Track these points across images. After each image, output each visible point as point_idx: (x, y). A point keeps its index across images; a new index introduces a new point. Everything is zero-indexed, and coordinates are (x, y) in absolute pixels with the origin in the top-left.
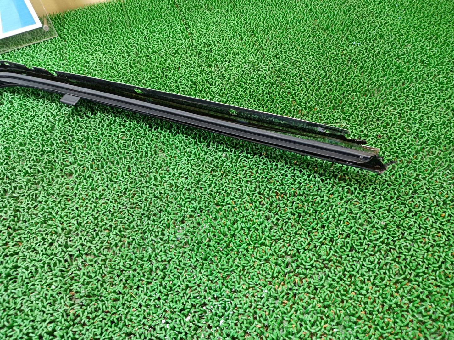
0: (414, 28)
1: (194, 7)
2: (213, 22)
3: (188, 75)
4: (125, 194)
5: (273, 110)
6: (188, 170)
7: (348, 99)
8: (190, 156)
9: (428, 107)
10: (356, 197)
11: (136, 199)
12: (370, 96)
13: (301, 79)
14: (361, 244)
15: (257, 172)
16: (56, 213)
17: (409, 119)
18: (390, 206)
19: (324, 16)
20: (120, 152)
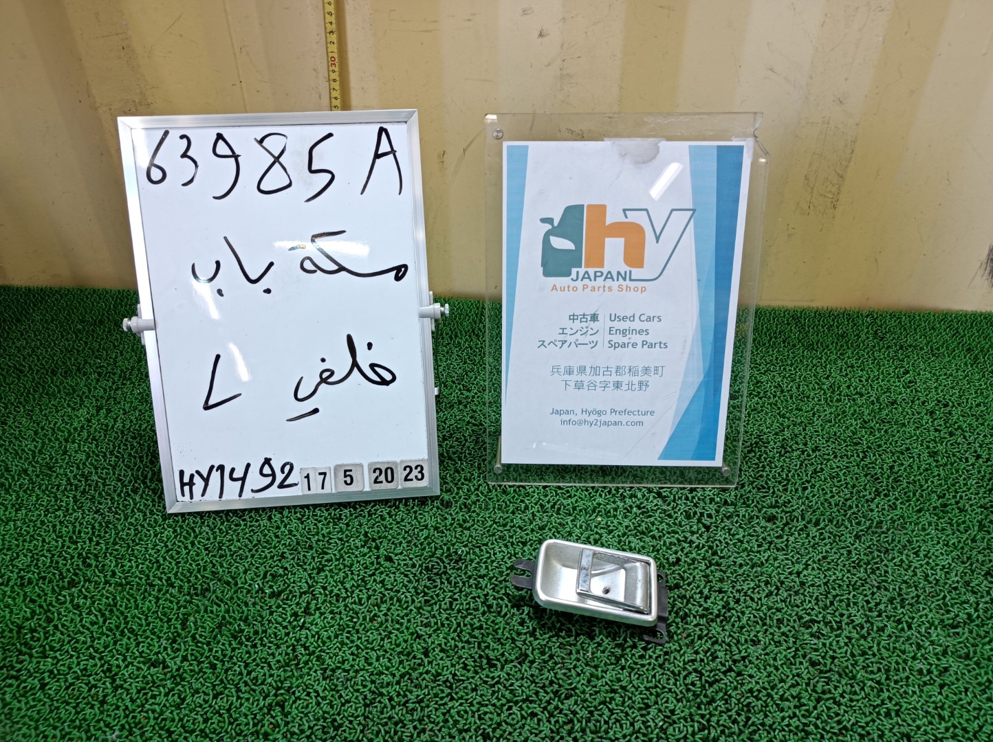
1: (910, 346)
2: (945, 374)
3: (921, 438)
6: (949, 563)
8: (947, 545)
11: (878, 577)
16: (767, 561)
20: (839, 512)
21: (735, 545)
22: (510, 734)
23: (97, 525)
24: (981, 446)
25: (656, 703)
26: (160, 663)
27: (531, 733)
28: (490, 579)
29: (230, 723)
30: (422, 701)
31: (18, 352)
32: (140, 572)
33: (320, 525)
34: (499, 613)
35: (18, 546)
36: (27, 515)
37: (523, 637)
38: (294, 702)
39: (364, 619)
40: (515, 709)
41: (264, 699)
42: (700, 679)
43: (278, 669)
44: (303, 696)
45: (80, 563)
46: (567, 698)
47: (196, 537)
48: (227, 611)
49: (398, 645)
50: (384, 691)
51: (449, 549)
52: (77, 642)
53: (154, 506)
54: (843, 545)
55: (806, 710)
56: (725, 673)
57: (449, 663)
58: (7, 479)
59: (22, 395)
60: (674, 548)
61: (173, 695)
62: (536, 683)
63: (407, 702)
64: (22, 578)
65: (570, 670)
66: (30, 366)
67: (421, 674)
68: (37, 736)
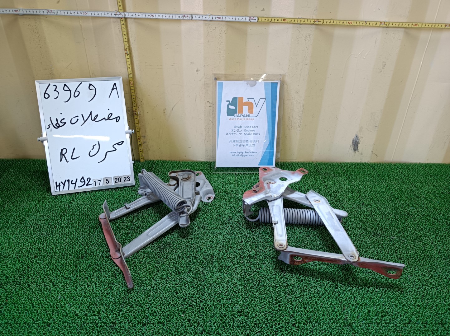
0: (445, 208)
4: (299, 241)
5: (368, 226)
7: (406, 230)
9: (447, 242)
10: (407, 266)
12: (418, 231)
13: (382, 217)
14: (408, 283)
15: (360, 247)
17: (436, 244)
18: (422, 273)
19: (396, 192)
21: (261, 236)
22: (184, 292)
23: (42, 238)
24: (345, 205)
25: (231, 281)
26: (69, 278)
27: (191, 291)
28: (180, 249)
29: (93, 294)
30: (157, 284)
31: (6, 182)
32: (59, 252)
33: (122, 236)
34: (183, 259)
35: (14, 246)
36: (16, 236)
37: (190, 265)
38: (115, 287)
39: (138, 263)
40: (186, 285)
41: (104, 286)
42: (246, 274)
43: (109, 278)
44: (118, 285)
45: (38, 250)
46: (203, 281)
47: (78, 241)
48: (91, 262)
49: (149, 270)
50: (144, 282)
51: (166, 241)
52: (39, 273)
53: (62, 232)
54: (295, 235)
55: (278, 281)
56: (253, 272)
57: (166, 273)
58: (7, 225)
59: (9, 197)
60: (241, 238)
61: (74, 287)
62: (194, 278)
63: (152, 285)
64: (17, 256)
65: (205, 274)
66: (11, 187)
67: (156, 277)
68: (29, 300)
